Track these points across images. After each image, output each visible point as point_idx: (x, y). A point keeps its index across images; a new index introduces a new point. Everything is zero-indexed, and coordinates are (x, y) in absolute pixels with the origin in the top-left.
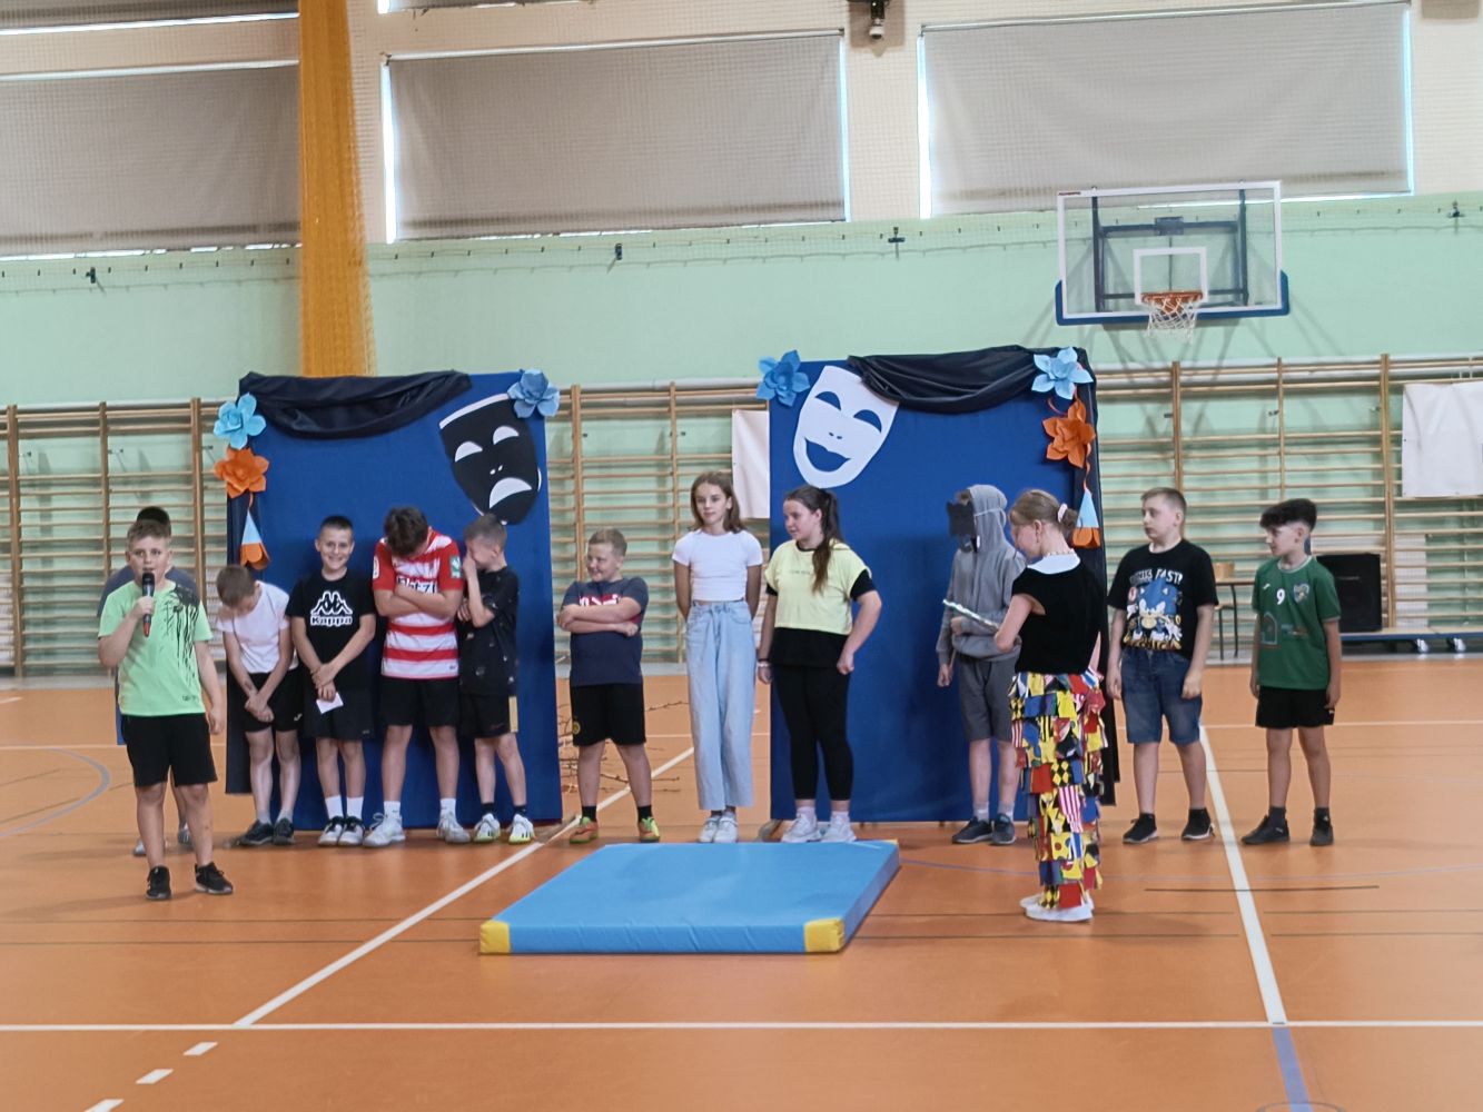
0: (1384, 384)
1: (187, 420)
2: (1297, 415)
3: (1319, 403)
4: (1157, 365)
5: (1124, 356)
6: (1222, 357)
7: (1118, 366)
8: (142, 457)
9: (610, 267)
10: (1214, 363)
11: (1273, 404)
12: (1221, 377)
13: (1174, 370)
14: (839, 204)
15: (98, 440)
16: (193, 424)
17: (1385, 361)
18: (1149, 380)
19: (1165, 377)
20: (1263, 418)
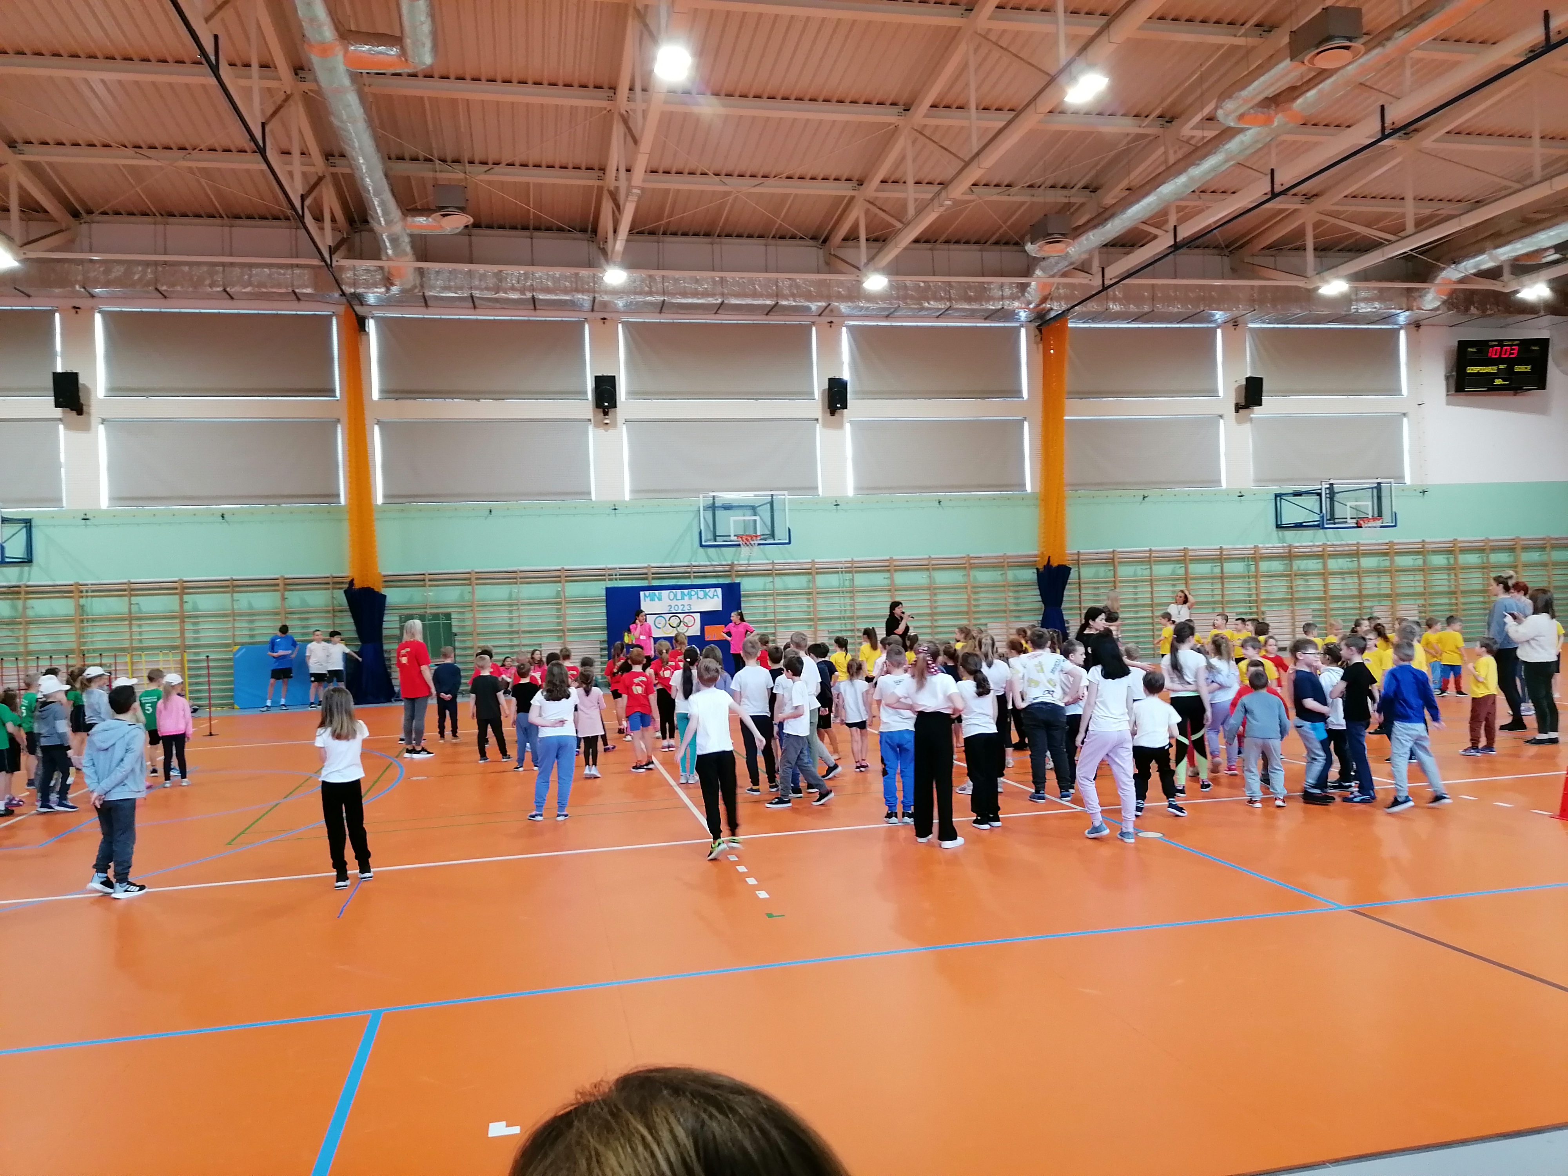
0: (814, 571)
1: (278, 585)
2: (780, 583)
3: (786, 579)
4: (724, 563)
5: (709, 558)
6: (748, 560)
7: (708, 563)
8: (250, 603)
9: (486, 518)
10: (746, 562)
11: (770, 579)
12: (749, 568)
13: (732, 565)
14: (589, 493)
15: (229, 595)
16: (281, 587)
17: (813, 562)
18: (720, 569)
19: (727, 568)
20: (765, 585)
